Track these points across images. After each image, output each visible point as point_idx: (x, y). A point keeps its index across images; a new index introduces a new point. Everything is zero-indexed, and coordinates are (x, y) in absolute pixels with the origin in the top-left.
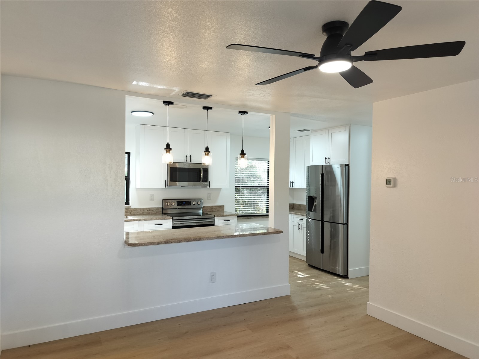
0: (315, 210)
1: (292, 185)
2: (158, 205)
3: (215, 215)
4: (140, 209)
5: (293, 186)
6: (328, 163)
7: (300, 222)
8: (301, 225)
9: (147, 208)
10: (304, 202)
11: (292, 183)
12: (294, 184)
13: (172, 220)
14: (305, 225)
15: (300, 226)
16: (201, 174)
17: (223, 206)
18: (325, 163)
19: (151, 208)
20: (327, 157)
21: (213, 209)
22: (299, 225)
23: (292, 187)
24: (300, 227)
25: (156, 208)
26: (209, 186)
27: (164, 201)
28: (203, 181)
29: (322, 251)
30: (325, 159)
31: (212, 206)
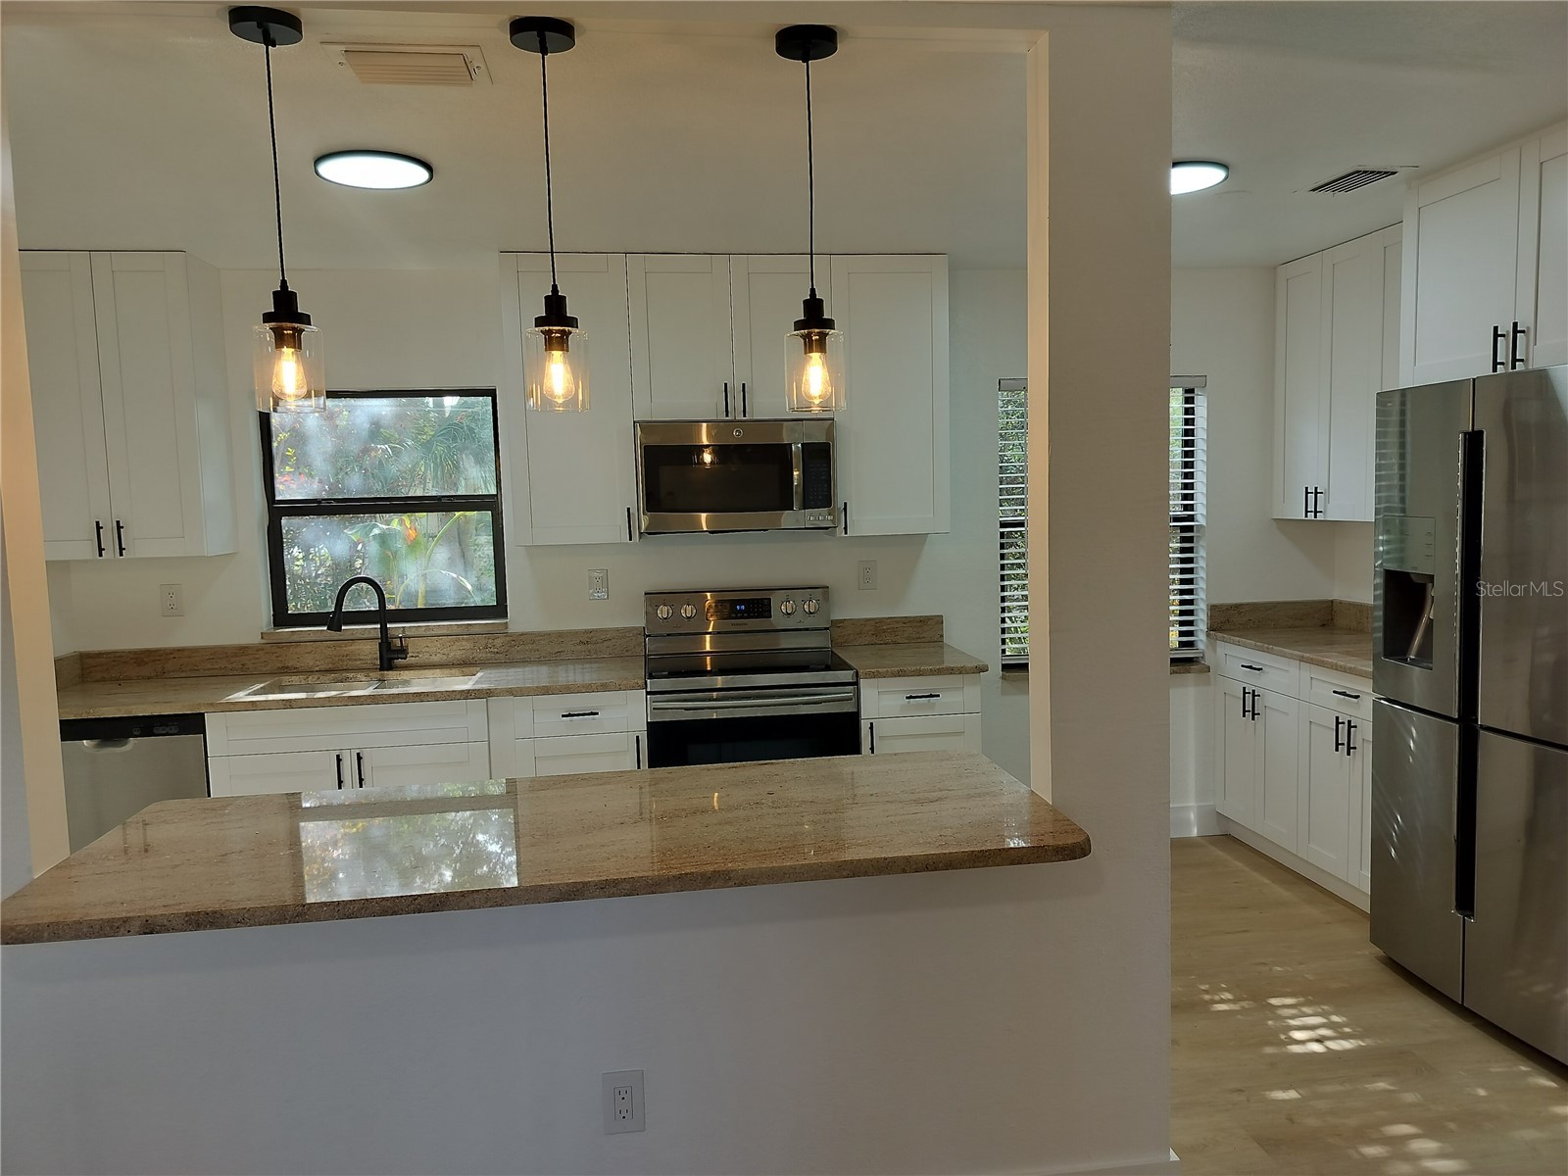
0: (1425, 656)
1: (1311, 508)
2: (625, 615)
3: (861, 672)
4: (549, 634)
5: (1316, 512)
6: (1515, 360)
7: (1347, 710)
8: (1350, 727)
9: (576, 633)
10: (1364, 591)
11: (1311, 497)
12: (1327, 501)
13: (648, 693)
14: (1365, 733)
15: (1343, 729)
16: (795, 473)
17: (938, 620)
18: (1495, 364)
19: (596, 630)
20: (1506, 328)
21: (884, 631)
22: (1338, 723)
23: (1311, 516)
24: (1344, 738)
25: (618, 630)
26: (846, 528)
27: (654, 597)
28: (805, 506)
29: (1465, 901)
30: (1496, 335)
31: (881, 621)
